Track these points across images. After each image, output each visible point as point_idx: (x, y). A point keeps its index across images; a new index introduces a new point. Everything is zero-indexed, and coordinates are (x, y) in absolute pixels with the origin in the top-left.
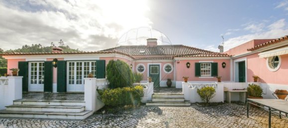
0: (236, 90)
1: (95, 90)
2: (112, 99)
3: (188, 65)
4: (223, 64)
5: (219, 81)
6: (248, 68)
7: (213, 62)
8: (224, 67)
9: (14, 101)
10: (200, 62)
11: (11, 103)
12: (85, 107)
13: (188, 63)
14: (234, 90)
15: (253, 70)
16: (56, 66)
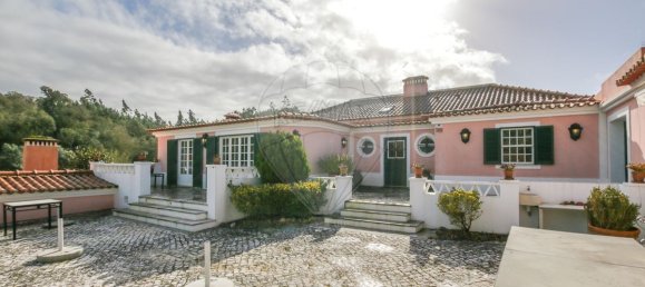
0: (572, 203)
1: (224, 186)
2: (248, 203)
3: (465, 135)
4: (571, 129)
5: (509, 177)
6: (633, 140)
7: (537, 124)
8: (575, 138)
9: (140, 197)
10: (497, 126)
11: (137, 200)
12: (207, 213)
13: (466, 131)
14: (566, 203)
15: (642, 147)
16: (205, 145)
